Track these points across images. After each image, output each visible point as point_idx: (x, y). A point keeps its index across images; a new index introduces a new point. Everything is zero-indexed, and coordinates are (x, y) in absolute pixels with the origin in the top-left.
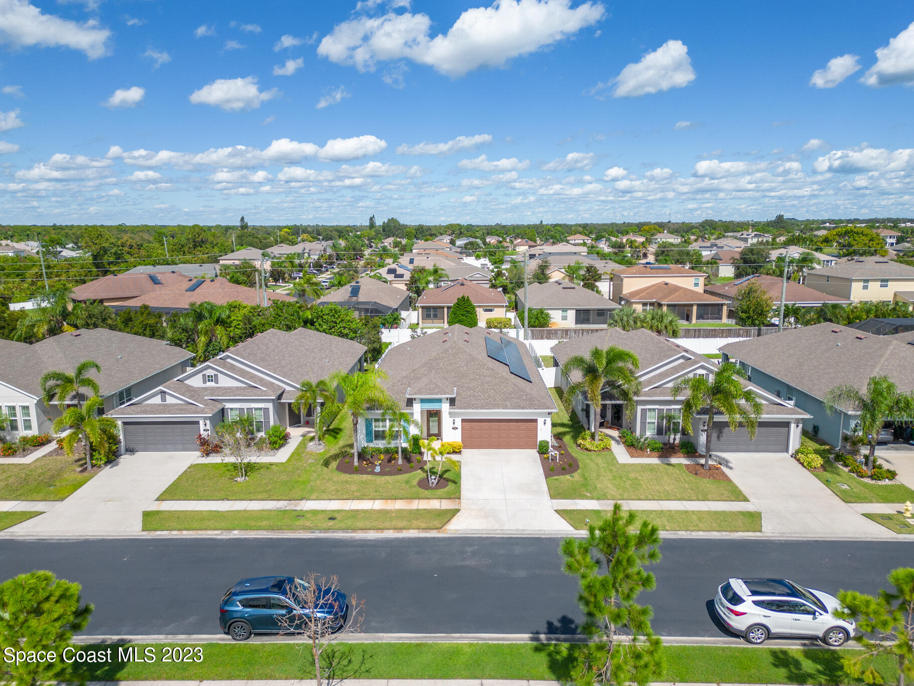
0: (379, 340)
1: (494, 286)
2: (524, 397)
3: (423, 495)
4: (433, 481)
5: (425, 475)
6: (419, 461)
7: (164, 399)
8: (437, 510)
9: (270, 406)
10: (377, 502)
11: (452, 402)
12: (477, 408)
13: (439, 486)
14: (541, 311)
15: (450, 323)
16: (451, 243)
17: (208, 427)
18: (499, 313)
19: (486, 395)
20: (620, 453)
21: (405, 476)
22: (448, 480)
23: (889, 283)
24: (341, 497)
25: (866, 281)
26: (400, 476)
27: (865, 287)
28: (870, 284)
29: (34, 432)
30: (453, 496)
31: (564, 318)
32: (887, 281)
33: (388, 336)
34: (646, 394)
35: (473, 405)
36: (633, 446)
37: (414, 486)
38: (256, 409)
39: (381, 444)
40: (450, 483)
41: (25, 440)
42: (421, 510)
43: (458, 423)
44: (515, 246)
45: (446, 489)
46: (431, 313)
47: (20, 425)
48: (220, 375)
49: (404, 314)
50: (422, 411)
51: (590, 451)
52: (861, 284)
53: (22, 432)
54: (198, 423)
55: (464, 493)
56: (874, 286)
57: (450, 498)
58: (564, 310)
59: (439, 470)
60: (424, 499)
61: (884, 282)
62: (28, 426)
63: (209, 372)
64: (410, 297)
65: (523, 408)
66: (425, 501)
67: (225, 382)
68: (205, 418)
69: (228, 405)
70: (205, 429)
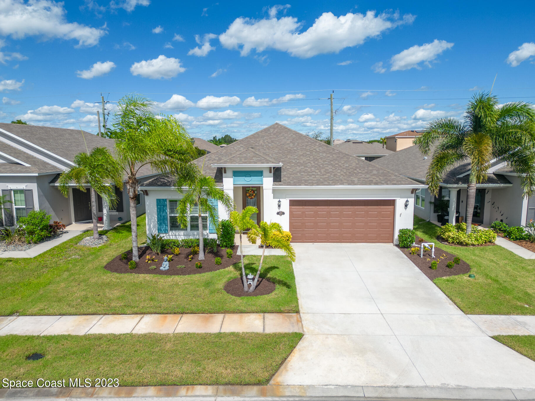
2: (375, 172)
3: (233, 306)
4: (250, 282)
5: (237, 274)
6: (230, 256)
8: (257, 334)
9: (34, 187)
10: (148, 319)
11: (277, 175)
12: (312, 184)
13: (259, 290)
19: (323, 170)
21: (206, 276)
22: (274, 281)
24: (85, 310)
26: (198, 275)
30: (287, 308)
35: (306, 181)
37: (218, 291)
38: (16, 191)
39: (179, 236)
40: (277, 286)
42: (225, 335)
43: (285, 207)
45: (272, 296)
50: (235, 189)
51: (467, 245)
55: (304, 303)
57: (280, 312)
59: (260, 267)
60: (233, 312)
65: (376, 184)
66: (236, 317)
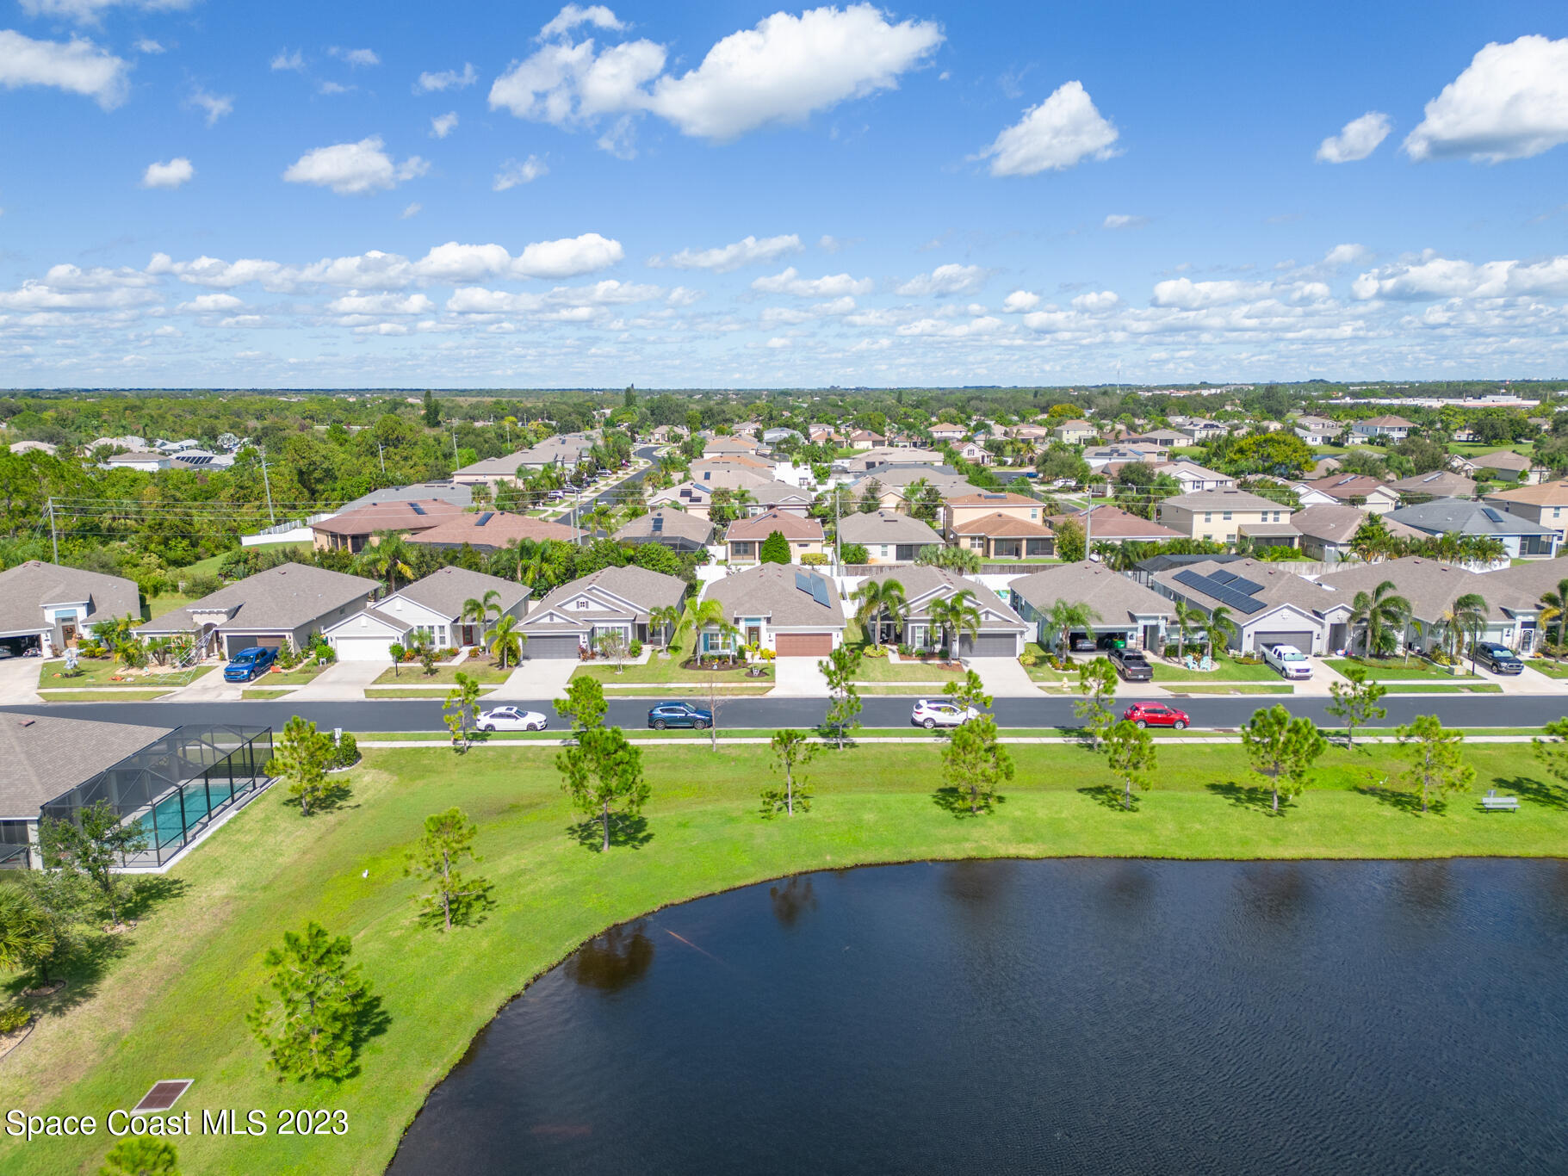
0: (694, 577)
1: (811, 516)
2: (822, 617)
3: (749, 680)
4: (756, 672)
5: (751, 670)
6: (745, 663)
7: (552, 619)
8: (759, 687)
9: (629, 625)
10: (719, 683)
11: (769, 620)
12: (788, 626)
13: (760, 675)
14: (859, 547)
15: (763, 560)
16: (756, 436)
17: (586, 640)
18: (814, 549)
19: (794, 616)
20: (894, 658)
21: (736, 671)
22: (767, 672)
23: (1233, 516)
25: (1208, 513)
26: (733, 670)
27: (1208, 520)
28: (1213, 516)
29: (448, 646)
30: (770, 680)
31: (884, 554)
32: (1230, 513)
33: (702, 573)
34: (915, 615)
35: (784, 623)
36: (904, 654)
37: (744, 676)
38: (618, 627)
39: (716, 652)
40: (767, 675)
41: (443, 651)
42: (749, 687)
43: (773, 637)
44: (853, 441)
45: (765, 677)
46: (741, 548)
47: (437, 641)
48: (590, 602)
49: (711, 549)
50: (746, 627)
51: (872, 658)
52: (1204, 516)
53: (437, 647)
54: (578, 637)
55: (778, 678)
56: (1217, 519)
57: (768, 681)
58: (884, 545)
59: (759, 667)
61: (1227, 514)
62: (443, 640)
63: (582, 600)
64: (714, 529)
65: (823, 626)
66: (751, 683)
67: (593, 607)
68: (584, 633)
69: (597, 625)
70: (583, 641)
